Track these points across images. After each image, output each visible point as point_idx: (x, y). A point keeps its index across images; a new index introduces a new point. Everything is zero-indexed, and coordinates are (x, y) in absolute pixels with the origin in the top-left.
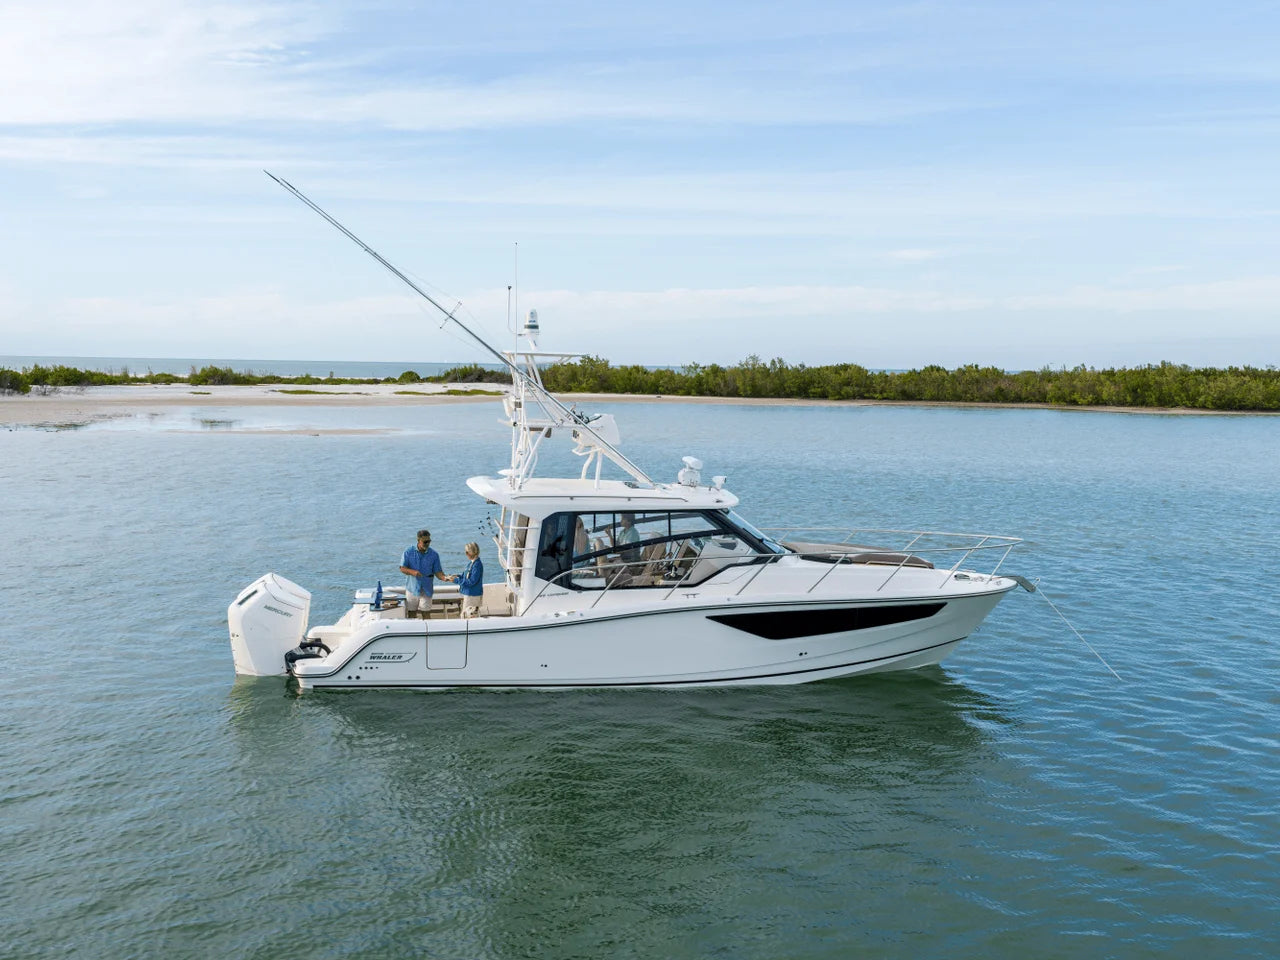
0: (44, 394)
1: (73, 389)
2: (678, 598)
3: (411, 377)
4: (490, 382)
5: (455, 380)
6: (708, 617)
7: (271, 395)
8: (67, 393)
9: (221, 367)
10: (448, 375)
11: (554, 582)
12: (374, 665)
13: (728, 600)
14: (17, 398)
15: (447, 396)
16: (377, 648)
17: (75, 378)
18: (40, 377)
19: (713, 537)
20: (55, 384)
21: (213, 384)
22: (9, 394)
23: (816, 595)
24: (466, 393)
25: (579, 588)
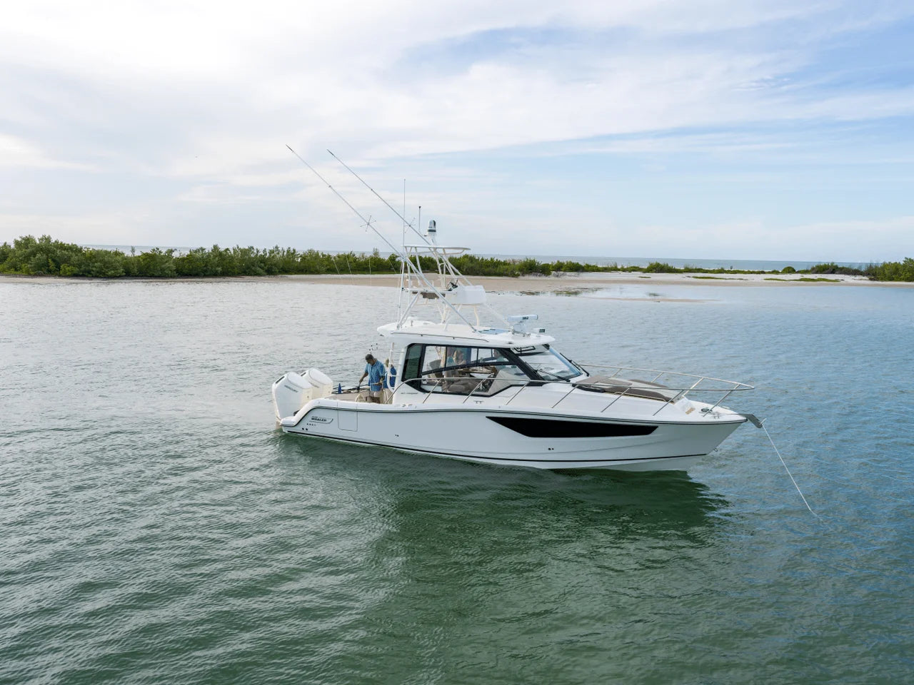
0: (557, 276)
1: (573, 273)
2: (470, 402)
3: (790, 270)
4: (840, 274)
5: (817, 272)
6: (488, 417)
7: (688, 279)
8: (570, 276)
9: (661, 263)
10: (813, 269)
11: (407, 383)
12: (314, 423)
13: (500, 407)
14: (544, 278)
15: (799, 282)
16: (315, 414)
17: (576, 268)
18: (559, 267)
19: (507, 366)
20: (565, 271)
21: (656, 272)
22: (540, 276)
23: (556, 411)
24: (813, 280)
25: (424, 391)
